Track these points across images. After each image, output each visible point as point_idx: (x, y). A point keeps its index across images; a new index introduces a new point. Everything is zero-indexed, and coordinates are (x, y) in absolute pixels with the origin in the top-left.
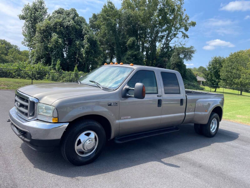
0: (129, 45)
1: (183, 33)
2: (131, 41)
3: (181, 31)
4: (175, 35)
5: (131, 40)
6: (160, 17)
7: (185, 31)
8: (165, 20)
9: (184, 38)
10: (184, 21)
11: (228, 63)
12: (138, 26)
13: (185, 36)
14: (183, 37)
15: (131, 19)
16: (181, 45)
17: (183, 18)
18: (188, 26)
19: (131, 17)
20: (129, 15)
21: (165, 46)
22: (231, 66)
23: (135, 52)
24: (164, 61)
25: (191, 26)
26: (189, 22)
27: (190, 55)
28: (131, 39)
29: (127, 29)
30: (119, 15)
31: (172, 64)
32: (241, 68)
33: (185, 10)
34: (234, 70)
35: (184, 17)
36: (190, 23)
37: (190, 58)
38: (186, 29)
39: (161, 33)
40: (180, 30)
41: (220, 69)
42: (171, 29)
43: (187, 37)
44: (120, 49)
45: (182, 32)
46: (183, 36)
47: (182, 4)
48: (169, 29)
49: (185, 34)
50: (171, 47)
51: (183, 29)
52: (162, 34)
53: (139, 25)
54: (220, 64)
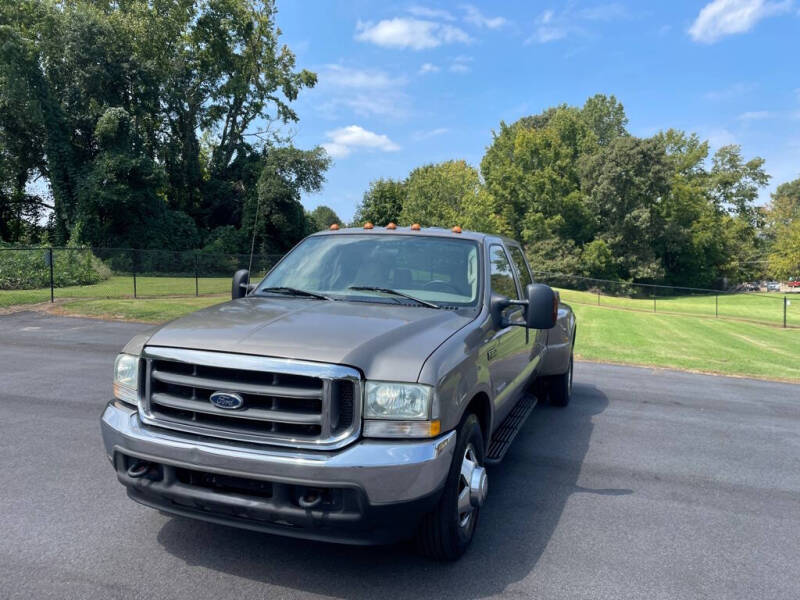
0: (105, 136)
1: (279, 105)
2: (109, 121)
3: (273, 99)
4: (257, 108)
5: (113, 117)
6: (203, 46)
7: (287, 99)
8: (221, 57)
9: (285, 121)
10: (280, 67)
11: (416, 200)
12: (131, 69)
13: (287, 114)
14: (282, 117)
15: (101, 39)
16: (279, 141)
17: (277, 57)
18: (292, 84)
19: (101, 33)
20: (93, 25)
21: (226, 142)
22: (424, 207)
23: (134, 161)
24: (235, 192)
25: (304, 86)
26: (296, 70)
27: (316, 174)
28: (111, 113)
29: (87, 75)
30: (50, 20)
31: (263, 203)
32: (449, 213)
33: (279, 33)
34: (434, 218)
35: (278, 54)
36: (299, 76)
37: (316, 185)
38: (291, 94)
39: (215, 99)
40: (273, 94)
41: (398, 215)
42: (246, 90)
43: (294, 117)
44: (67, 148)
45: (277, 100)
46: (279, 112)
47: (270, 13)
48: (237, 88)
49: (286, 107)
50: (249, 148)
51: (279, 93)
52: (216, 103)
53: (134, 65)
54: (394, 202)
